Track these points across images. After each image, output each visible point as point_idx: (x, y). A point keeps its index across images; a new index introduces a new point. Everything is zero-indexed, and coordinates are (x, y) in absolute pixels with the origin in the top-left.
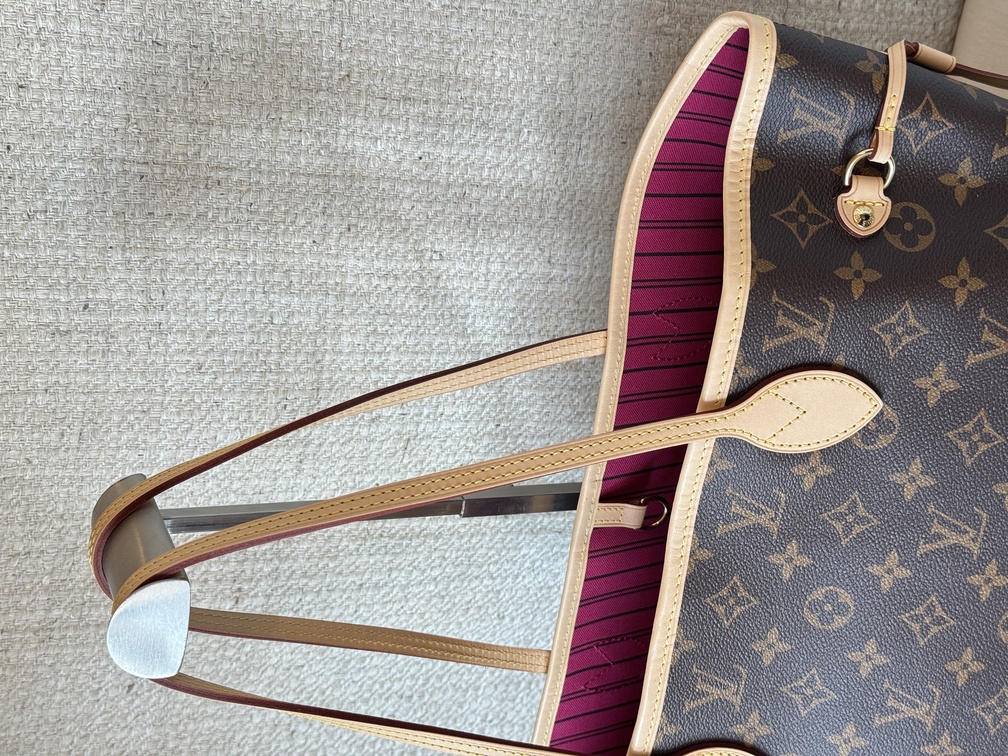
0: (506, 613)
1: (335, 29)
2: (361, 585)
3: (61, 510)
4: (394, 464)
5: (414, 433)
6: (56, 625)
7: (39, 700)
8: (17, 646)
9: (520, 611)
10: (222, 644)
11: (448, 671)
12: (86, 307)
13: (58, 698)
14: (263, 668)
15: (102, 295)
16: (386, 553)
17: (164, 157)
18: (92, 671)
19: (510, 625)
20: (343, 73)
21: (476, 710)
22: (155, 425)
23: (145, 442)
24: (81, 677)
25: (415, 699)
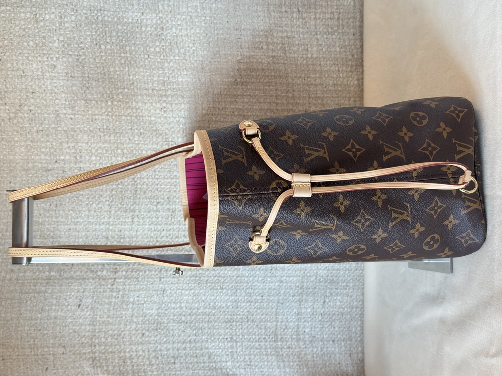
0: (224, 287)
1: (127, 69)
3: (52, 234)
4: (169, 222)
5: (174, 209)
6: (52, 278)
7: (47, 308)
8: (39, 285)
9: (229, 287)
10: (111, 290)
11: (205, 313)
12: (56, 161)
13: (54, 308)
14: (128, 303)
15: (62, 158)
17: (78, 112)
18: (64, 297)
19: (226, 293)
20: (131, 82)
21: (219, 332)
22: (80, 203)
23: (77, 208)
24: (61, 299)
25: (192, 325)
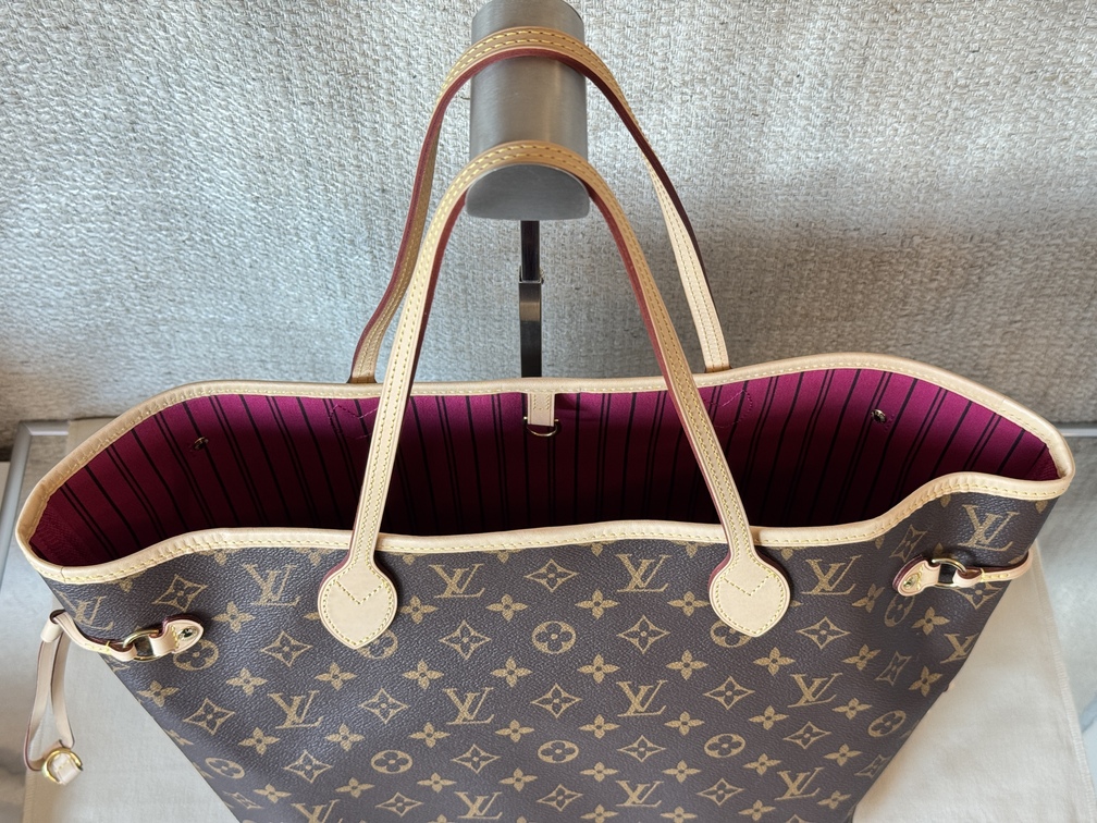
2: (289, 79)
9: (264, 214)
16: (331, 97)
25: (131, 135)
